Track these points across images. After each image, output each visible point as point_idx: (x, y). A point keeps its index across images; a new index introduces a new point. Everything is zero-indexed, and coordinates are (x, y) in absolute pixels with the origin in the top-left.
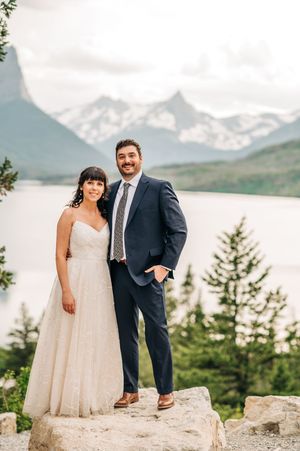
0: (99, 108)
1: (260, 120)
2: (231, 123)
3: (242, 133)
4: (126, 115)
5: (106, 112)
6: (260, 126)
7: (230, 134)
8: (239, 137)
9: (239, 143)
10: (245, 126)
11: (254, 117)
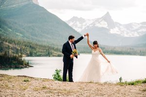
0: (73, 22)
1: (141, 25)
2: (129, 26)
3: (134, 31)
4: (84, 24)
5: (76, 22)
6: (141, 27)
7: (129, 31)
8: (133, 32)
9: (133, 35)
10: (135, 28)
11: (138, 24)
